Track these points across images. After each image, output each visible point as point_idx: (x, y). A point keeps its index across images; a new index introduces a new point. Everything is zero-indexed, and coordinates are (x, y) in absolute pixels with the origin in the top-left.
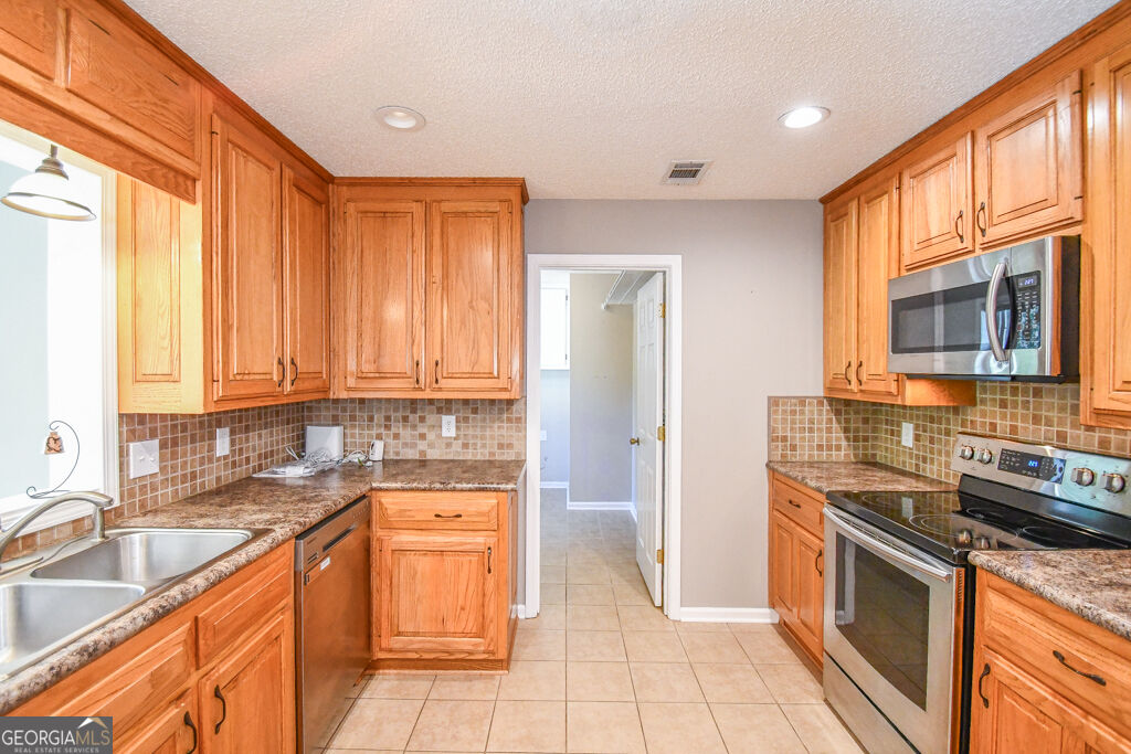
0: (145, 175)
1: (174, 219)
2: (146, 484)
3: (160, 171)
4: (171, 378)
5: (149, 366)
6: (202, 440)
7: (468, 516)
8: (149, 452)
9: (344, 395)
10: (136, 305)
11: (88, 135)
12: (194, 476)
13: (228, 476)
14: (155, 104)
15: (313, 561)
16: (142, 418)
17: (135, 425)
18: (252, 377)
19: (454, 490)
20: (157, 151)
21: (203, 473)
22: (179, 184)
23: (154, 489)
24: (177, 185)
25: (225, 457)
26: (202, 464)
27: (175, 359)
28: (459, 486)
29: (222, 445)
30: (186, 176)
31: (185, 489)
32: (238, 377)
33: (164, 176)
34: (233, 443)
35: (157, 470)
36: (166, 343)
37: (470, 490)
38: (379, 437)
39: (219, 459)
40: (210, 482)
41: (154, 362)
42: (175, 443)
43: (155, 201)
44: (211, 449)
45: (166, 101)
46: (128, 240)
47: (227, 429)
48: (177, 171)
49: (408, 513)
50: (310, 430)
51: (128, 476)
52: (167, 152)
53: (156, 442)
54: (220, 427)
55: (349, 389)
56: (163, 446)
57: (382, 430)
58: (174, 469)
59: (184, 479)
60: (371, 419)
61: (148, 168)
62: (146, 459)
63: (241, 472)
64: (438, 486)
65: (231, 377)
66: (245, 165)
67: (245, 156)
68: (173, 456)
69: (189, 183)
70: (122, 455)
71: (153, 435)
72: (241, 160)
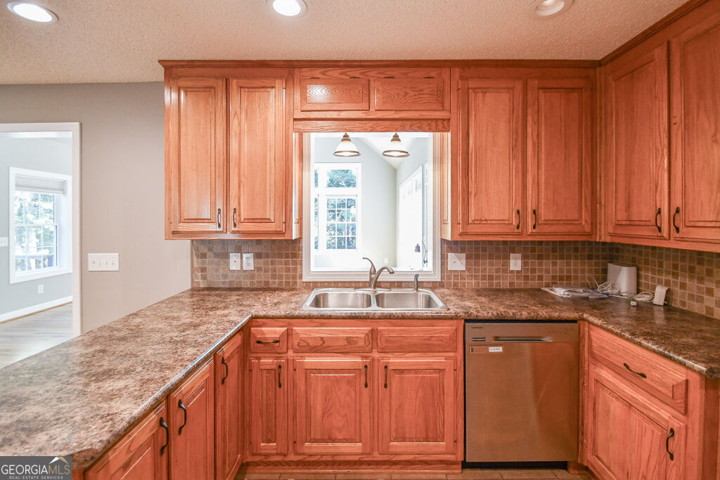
2: (456, 273)
3: (425, 124)
6: (498, 257)
7: (652, 380)
8: (460, 259)
9: (608, 239)
11: (388, 123)
12: (491, 278)
13: (520, 283)
14: (415, 95)
15: (481, 341)
17: (450, 246)
18: (488, 222)
19: (640, 345)
20: (420, 115)
21: (498, 278)
23: (463, 278)
24: (437, 125)
25: (518, 272)
26: (497, 272)
28: (644, 343)
29: (515, 264)
30: (443, 120)
31: (484, 284)
32: (476, 222)
33: (429, 125)
34: (525, 264)
35: (463, 269)
37: (654, 351)
38: (667, 283)
39: (512, 272)
40: (505, 284)
42: (477, 257)
44: (507, 265)
45: (422, 90)
47: (520, 255)
48: (437, 120)
49: (605, 352)
50: (611, 267)
51: (447, 269)
52: (427, 113)
53: (464, 255)
54: (514, 252)
55: (610, 235)
56: (468, 258)
57: (670, 278)
58: (476, 271)
59: (484, 278)
60: (661, 265)
61: (419, 125)
62: (457, 263)
63: (534, 284)
64: (627, 335)
65: (470, 222)
66: (483, 96)
67: (485, 90)
68: (476, 264)
69: (445, 123)
70: (444, 258)
71: (462, 251)
72: (480, 95)
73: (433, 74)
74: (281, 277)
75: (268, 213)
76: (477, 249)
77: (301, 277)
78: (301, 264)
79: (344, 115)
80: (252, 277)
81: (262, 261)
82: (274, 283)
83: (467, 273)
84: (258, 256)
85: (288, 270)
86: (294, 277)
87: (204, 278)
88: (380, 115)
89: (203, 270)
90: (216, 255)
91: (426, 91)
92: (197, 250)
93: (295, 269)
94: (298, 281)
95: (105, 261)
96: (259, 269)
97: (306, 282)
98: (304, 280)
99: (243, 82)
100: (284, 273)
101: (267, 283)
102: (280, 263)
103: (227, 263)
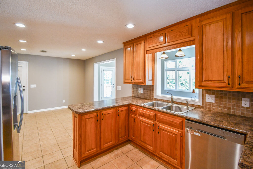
0: (182, 46)
2: (210, 104)
3: (185, 43)
6: (234, 99)
8: (212, 97)
11: (172, 46)
12: (229, 108)
13: (249, 114)
14: (180, 34)
15: (191, 129)
18: (212, 81)
20: (183, 41)
21: (234, 109)
23: (213, 106)
24: (190, 43)
25: (247, 108)
26: (233, 106)
29: (245, 103)
30: (193, 40)
32: (206, 81)
34: (252, 104)
35: (214, 102)
39: (243, 107)
40: (238, 113)
42: (221, 98)
44: (240, 103)
47: (248, 99)
48: (190, 41)
51: (205, 101)
52: (185, 39)
53: (214, 96)
56: (216, 97)
58: (221, 104)
61: (183, 44)
62: (210, 99)
65: (203, 81)
66: (209, 26)
67: (210, 24)
68: (220, 101)
69: (194, 41)
70: (203, 96)
71: (213, 94)
72: (208, 26)
73: (188, 24)
74: (149, 96)
75: (140, 77)
76: (221, 94)
77: (154, 97)
79: (158, 46)
80: (143, 95)
81: (145, 91)
82: (148, 97)
83: (215, 104)
84: (144, 89)
85: (151, 94)
86: (152, 97)
87: (134, 94)
88: (169, 44)
89: (134, 92)
90: (136, 88)
91: (184, 32)
92: (133, 87)
93: (153, 94)
96: (144, 93)
97: (156, 99)
98: (155, 98)
99: (136, 43)
100: (150, 95)
101: (146, 97)
102: (149, 92)
103: (138, 91)
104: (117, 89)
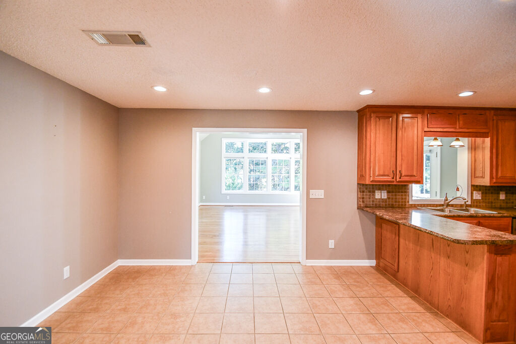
1: (483, 142)
2: (477, 201)
4: (483, 177)
5: (477, 175)
6: (495, 193)
8: (479, 194)
10: (475, 161)
12: (492, 202)
13: (504, 205)
14: (477, 122)
16: (477, 186)
17: (475, 188)
18: (506, 178)
21: (495, 202)
22: (484, 135)
23: (480, 203)
25: (503, 200)
26: (495, 200)
27: (484, 173)
29: (502, 196)
32: (501, 178)
33: (480, 135)
34: (506, 196)
35: (480, 198)
36: (481, 169)
39: (501, 200)
40: (498, 206)
41: (479, 174)
42: (486, 193)
43: (479, 140)
44: (499, 197)
45: (479, 120)
46: (473, 148)
47: (504, 192)
48: (484, 133)
51: (473, 198)
52: (479, 130)
53: (480, 192)
54: (502, 191)
56: (482, 193)
58: (486, 199)
59: (489, 203)
61: (476, 134)
62: (477, 196)
65: (499, 177)
68: (486, 196)
69: (487, 134)
70: (472, 194)
71: (480, 190)
72: (503, 122)
73: (483, 113)
74: (399, 202)
76: (486, 189)
77: (408, 202)
78: (409, 196)
79: (445, 130)
80: (386, 202)
81: (391, 194)
82: (396, 205)
83: (482, 201)
84: (388, 192)
85: (402, 199)
86: (405, 202)
87: (363, 202)
88: (461, 130)
89: (363, 198)
90: (370, 192)
92: (360, 189)
93: (405, 199)
94: (407, 204)
95: (318, 194)
96: (389, 198)
97: (411, 205)
98: (410, 203)
100: (400, 200)
101: (393, 205)
102: (399, 195)
103: (374, 195)
104: (311, 197)
